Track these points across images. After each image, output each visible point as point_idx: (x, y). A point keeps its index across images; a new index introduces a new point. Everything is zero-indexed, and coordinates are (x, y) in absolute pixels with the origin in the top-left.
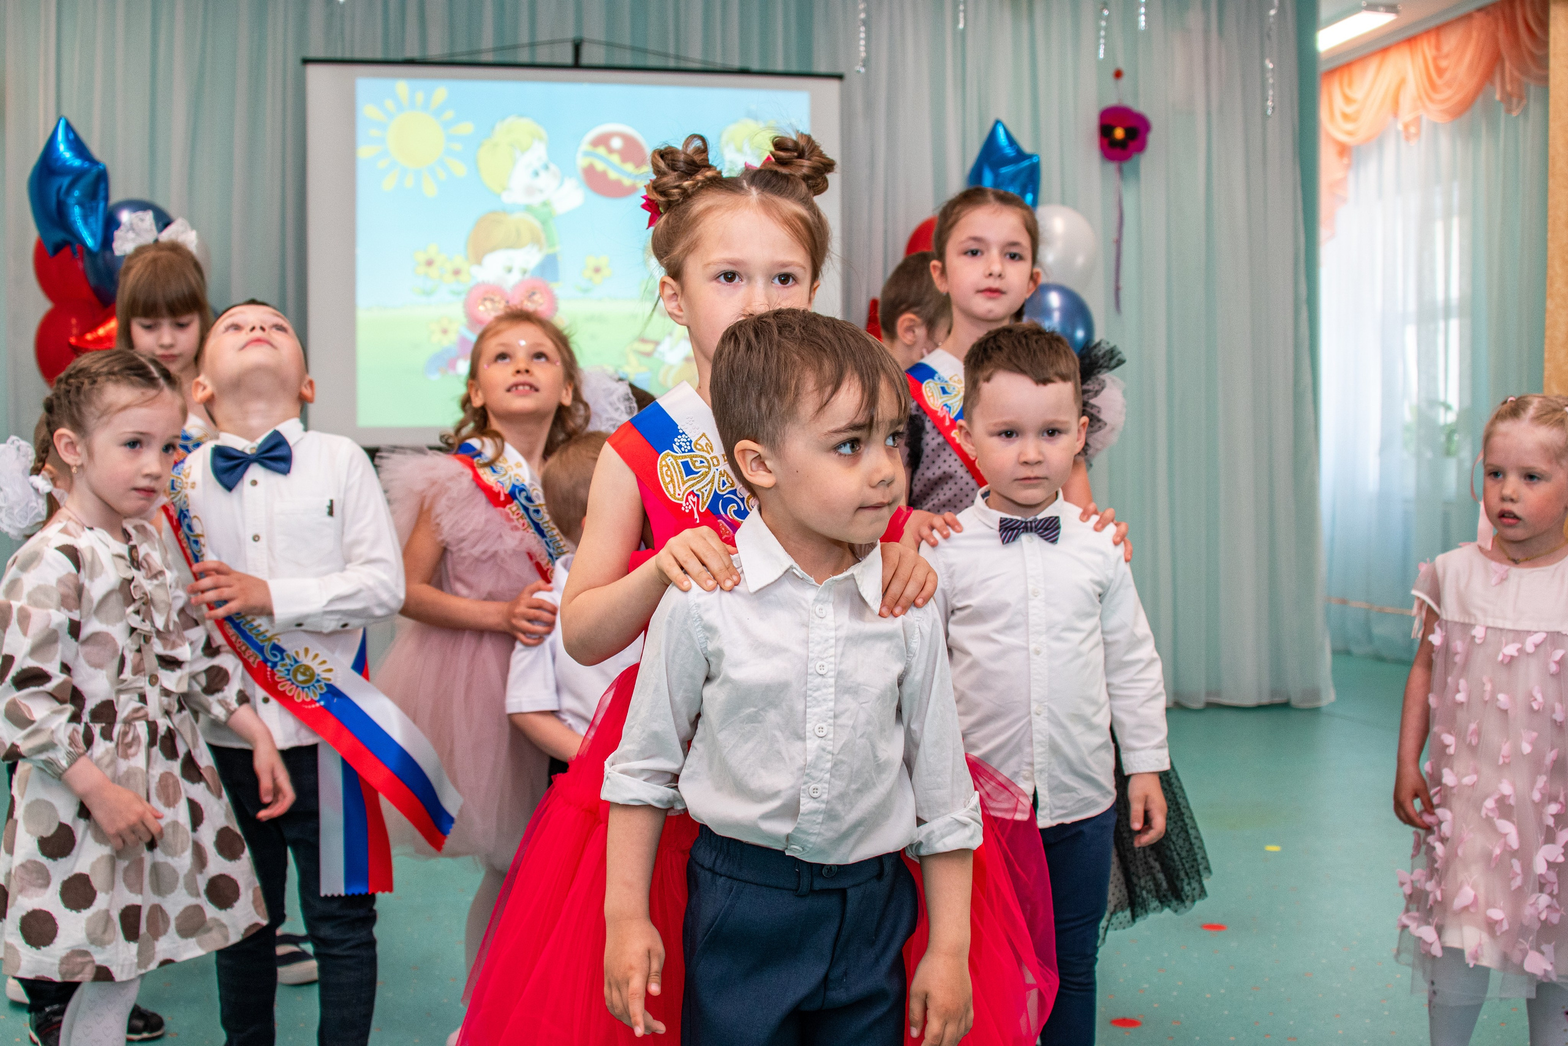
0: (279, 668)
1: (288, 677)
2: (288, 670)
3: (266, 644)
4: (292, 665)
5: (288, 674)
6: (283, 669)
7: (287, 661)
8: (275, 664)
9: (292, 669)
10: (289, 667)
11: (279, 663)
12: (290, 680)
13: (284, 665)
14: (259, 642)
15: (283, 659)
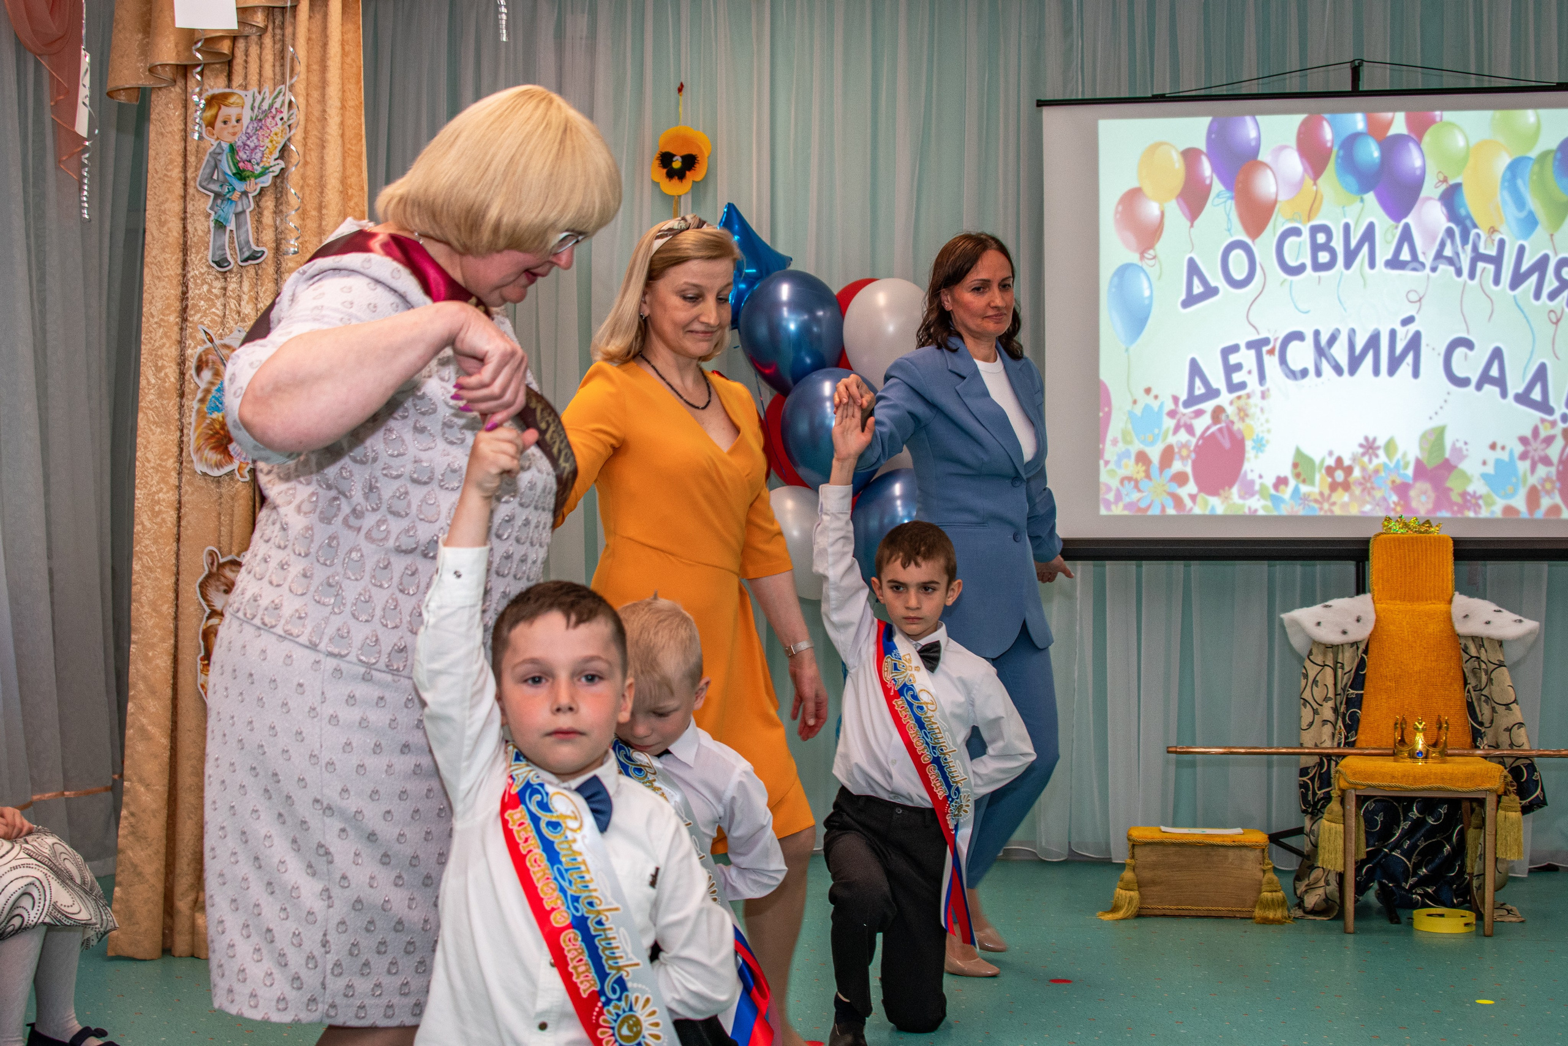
0: (611, 1008)
1: (613, 1024)
2: (618, 1015)
3: (613, 972)
4: (624, 1011)
5: (615, 1021)
6: (613, 1011)
7: (623, 1004)
8: (608, 1001)
9: (623, 1016)
10: (621, 1012)
11: (613, 1003)
12: (613, 1028)
13: (618, 1007)
14: (606, 967)
15: (619, 999)
